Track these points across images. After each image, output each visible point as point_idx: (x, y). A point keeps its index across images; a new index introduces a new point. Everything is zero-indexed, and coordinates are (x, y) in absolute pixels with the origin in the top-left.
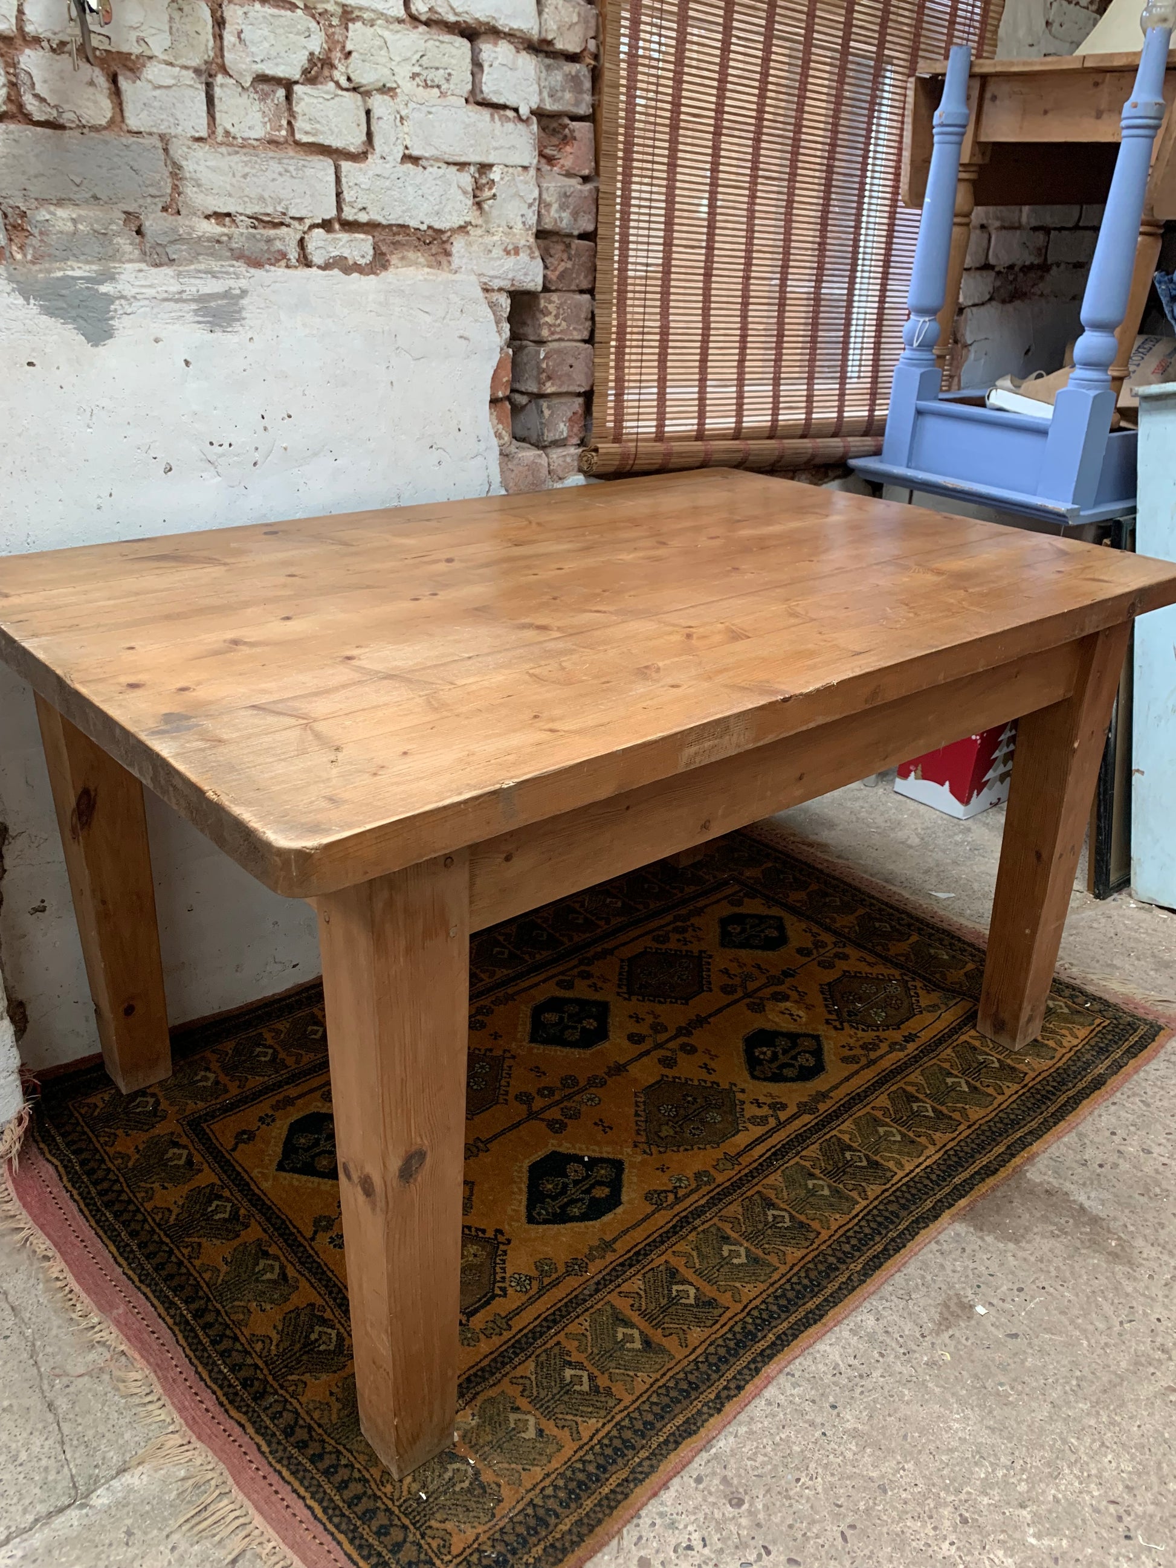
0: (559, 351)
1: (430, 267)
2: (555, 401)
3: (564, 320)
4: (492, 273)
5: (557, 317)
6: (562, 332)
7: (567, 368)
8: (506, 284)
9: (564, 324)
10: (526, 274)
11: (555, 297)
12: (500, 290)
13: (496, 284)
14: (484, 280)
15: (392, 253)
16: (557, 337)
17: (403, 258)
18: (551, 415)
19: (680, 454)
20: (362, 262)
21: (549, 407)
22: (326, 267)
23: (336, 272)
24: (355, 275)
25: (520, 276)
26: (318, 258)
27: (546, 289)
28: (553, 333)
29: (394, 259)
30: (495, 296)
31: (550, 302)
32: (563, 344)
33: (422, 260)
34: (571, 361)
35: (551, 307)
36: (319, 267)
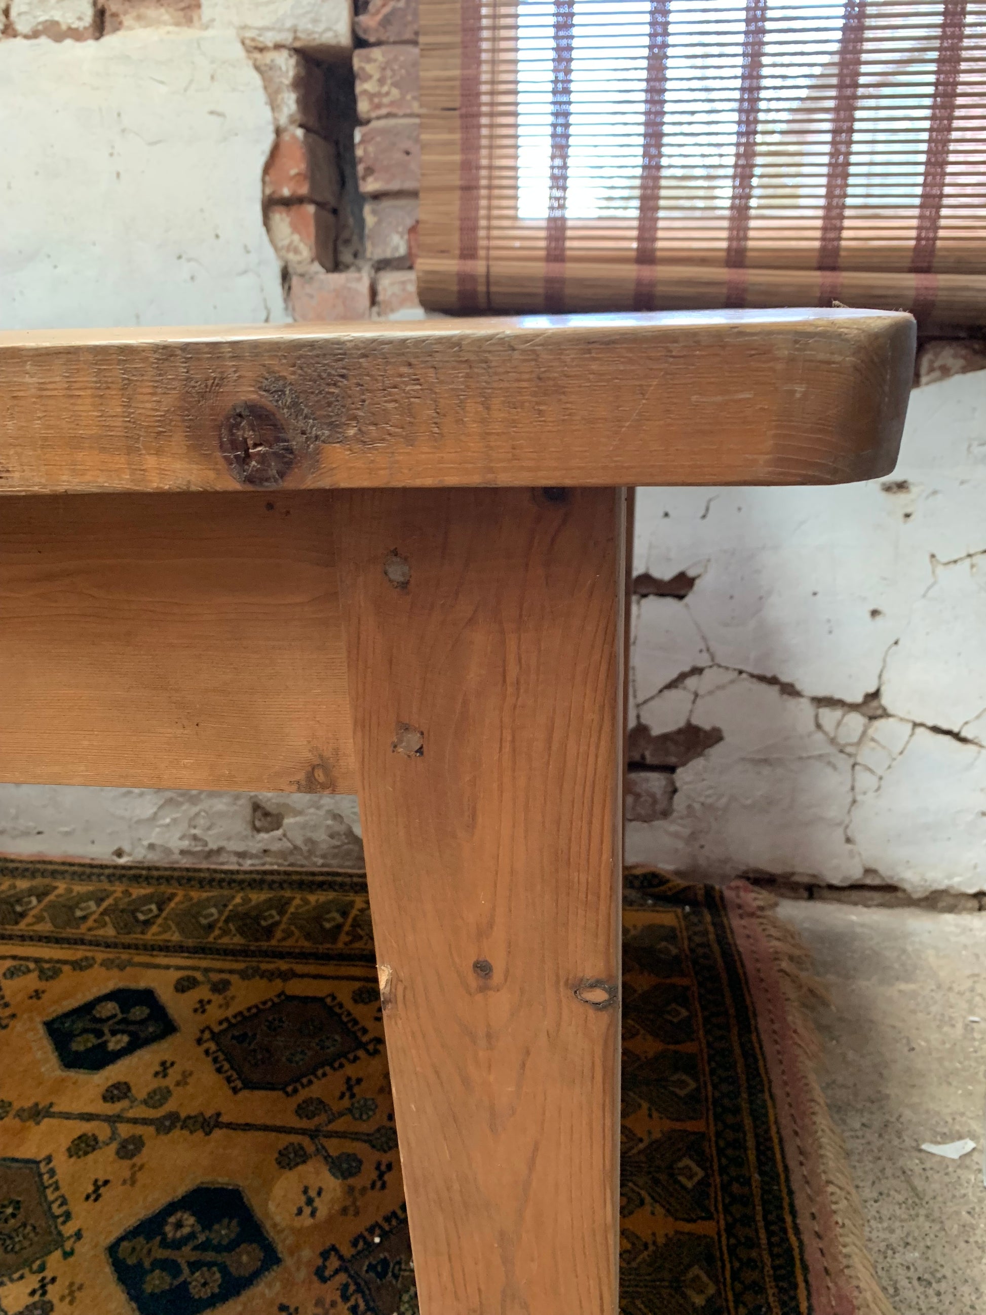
0: (383, 132)
1: (177, 24)
2: (386, 204)
3: (395, 85)
4: (260, 23)
5: (382, 81)
6: (392, 103)
7: (398, 156)
8: (286, 38)
9: (395, 92)
10: (315, 21)
11: (377, 53)
12: (278, 47)
13: (269, 39)
14: (249, 34)
15: (126, 13)
16: (384, 111)
17: (139, 18)
18: (379, 223)
19: (581, 282)
20: (76, 24)
21: (374, 212)
22: (35, 35)
23: (43, 40)
24: (68, 42)
25: (305, 25)
26: (22, 26)
27: (360, 42)
28: (378, 106)
29: (127, 20)
30: (269, 56)
31: (369, 60)
32: (392, 122)
33: (166, 17)
34: (408, 145)
35: (369, 68)
36: (26, 37)
